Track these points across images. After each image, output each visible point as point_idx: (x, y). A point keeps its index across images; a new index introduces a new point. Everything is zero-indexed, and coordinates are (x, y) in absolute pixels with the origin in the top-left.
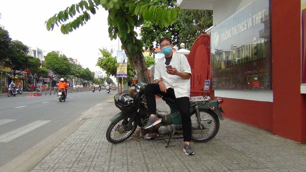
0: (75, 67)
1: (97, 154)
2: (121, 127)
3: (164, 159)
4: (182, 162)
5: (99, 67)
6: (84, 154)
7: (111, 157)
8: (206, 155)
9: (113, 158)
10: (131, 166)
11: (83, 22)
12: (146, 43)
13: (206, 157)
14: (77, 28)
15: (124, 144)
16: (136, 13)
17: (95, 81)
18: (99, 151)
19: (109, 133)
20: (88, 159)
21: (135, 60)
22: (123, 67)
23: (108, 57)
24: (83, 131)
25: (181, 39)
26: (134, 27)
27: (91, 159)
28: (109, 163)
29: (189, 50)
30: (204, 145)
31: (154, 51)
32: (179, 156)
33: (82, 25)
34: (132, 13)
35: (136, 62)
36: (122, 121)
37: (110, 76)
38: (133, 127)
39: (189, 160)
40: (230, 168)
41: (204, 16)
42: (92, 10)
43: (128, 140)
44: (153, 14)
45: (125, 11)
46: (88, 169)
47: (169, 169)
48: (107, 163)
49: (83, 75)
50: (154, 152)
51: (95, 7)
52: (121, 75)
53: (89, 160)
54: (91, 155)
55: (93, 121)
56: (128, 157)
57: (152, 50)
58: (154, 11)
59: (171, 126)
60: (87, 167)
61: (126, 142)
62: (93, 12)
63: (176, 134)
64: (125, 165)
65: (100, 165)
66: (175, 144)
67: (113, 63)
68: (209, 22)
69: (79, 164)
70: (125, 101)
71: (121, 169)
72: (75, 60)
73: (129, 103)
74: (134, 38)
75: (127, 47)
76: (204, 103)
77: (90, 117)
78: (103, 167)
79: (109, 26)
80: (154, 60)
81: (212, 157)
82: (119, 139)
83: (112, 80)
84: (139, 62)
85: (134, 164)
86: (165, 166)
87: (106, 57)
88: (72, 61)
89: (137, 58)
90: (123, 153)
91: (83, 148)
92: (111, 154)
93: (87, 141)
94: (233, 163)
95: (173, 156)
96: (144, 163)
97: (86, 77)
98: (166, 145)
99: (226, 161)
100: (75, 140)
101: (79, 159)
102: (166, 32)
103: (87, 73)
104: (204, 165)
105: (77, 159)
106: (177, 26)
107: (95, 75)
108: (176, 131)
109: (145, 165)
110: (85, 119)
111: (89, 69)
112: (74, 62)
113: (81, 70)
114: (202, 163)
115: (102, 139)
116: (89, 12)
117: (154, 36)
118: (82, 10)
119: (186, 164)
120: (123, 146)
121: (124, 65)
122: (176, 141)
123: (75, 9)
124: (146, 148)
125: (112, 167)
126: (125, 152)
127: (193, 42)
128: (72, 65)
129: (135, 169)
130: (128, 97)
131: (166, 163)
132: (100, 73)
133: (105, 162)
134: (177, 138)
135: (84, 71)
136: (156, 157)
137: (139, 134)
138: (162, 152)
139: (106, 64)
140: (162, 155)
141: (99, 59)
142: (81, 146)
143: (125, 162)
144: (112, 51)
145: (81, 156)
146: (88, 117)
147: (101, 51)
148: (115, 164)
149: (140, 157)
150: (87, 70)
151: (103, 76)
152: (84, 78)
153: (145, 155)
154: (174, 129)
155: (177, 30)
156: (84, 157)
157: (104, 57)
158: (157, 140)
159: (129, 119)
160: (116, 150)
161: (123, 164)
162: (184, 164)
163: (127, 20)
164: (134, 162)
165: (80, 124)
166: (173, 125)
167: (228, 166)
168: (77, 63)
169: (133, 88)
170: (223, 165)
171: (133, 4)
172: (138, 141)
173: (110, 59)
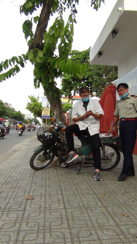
0: (9, 110)
1: (22, 178)
2: (42, 157)
3: (75, 183)
4: (89, 185)
5: (28, 110)
6: (12, 177)
7: (32, 181)
8: (109, 181)
9: (34, 181)
10: (48, 188)
11: (14, 73)
12: (66, 92)
13: (109, 182)
14: (9, 78)
15: (44, 171)
16: (56, 67)
17: (25, 121)
18: (23, 175)
19: (32, 162)
20: (14, 181)
21: (55, 104)
22: (47, 111)
23: (36, 102)
24: (12, 160)
25: (94, 89)
26: (54, 78)
27: (17, 182)
28: (31, 185)
29: (99, 98)
30: (108, 173)
31: (72, 98)
32: (87, 181)
33: (13, 76)
34: (52, 67)
35: (55, 106)
36: (43, 152)
37: (36, 117)
38: (51, 157)
39: (94, 184)
40: (127, 191)
41: (112, 71)
42: (21, 64)
43: (47, 168)
44: (69, 68)
45: (47, 65)
46: (14, 189)
47: (78, 191)
48: (29, 185)
49: (15, 116)
50: (67, 177)
51: (24, 62)
52: (45, 116)
53: (15, 183)
54: (17, 178)
55: (21, 153)
56: (46, 180)
57: (70, 97)
58: (70, 65)
59: (82, 157)
60: (13, 188)
61: (46, 169)
62: (23, 65)
63: (85, 163)
64: (43, 187)
65: (24, 186)
66: (85, 171)
67: (39, 108)
68: (116, 76)
69: (7, 185)
70: (46, 136)
71: (40, 190)
72: (9, 104)
73: (48, 137)
74: (54, 86)
75: (48, 94)
76: (108, 139)
77: (19, 149)
78: (26, 188)
79: (34, 77)
80: (72, 105)
81: (113, 182)
82: (41, 167)
83: (39, 121)
84: (57, 105)
85: (51, 186)
86: (75, 188)
87: (33, 102)
88: (7, 105)
89: (56, 102)
90: (43, 178)
91: (12, 173)
92: (33, 178)
93: (15, 168)
94: (130, 187)
95: (82, 181)
96: (59, 186)
97: (18, 118)
98: (77, 172)
99: (124, 186)
100: (6, 167)
101: (7, 181)
102: (82, 83)
103: (19, 115)
104: (107, 188)
105: (5, 182)
106: (91, 79)
107: (25, 117)
108: (85, 161)
109: (59, 187)
110: (15, 151)
111: (21, 112)
112: (9, 106)
113: (14, 112)
114: (105, 186)
115: (27, 167)
116: (19, 66)
117: (72, 86)
118: (14, 64)
119: (92, 187)
120: (43, 172)
121: (48, 109)
122: (85, 169)
123: (8, 63)
124: (61, 174)
125: (33, 188)
126: (44, 177)
127: (103, 91)
128: (7, 108)
129: (51, 190)
130: (47, 133)
131: (76, 186)
132: (29, 115)
133: (28, 184)
134: (87, 167)
135: (16, 114)
136: (69, 181)
137: (57, 163)
138: (74, 178)
139: (33, 108)
140: (73, 180)
141: (28, 104)
142: (10, 171)
143: (44, 184)
144: (38, 98)
145: (9, 179)
146: (18, 149)
147: (30, 97)
148: (36, 186)
149: (56, 181)
150: (19, 113)
151: (31, 117)
152: (16, 119)
153: (60, 179)
154: (84, 160)
155: (91, 82)
156: (11, 180)
157: (32, 103)
158: (71, 168)
159: (48, 151)
160: (37, 175)
161: (42, 186)
162: (91, 187)
163: (49, 73)
164: (51, 184)
165: (10, 154)
166: (83, 156)
167: (126, 189)
168: (11, 107)
169: (52, 126)
170: (122, 188)
171: (54, 60)
172: (55, 169)
173: (36, 104)
